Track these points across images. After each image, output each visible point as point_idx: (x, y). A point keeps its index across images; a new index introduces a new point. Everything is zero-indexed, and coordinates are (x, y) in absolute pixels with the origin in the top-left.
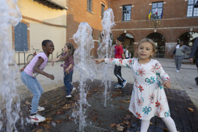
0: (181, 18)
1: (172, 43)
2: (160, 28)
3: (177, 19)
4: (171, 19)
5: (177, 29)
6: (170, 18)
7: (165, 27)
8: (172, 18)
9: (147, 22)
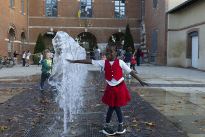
0: (109, 19)
1: (104, 44)
2: (91, 28)
3: (106, 19)
4: (101, 19)
5: (108, 29)
6: (100, 17)
7: (96, 27)
8: (102, 17)
9: (77, 20)
